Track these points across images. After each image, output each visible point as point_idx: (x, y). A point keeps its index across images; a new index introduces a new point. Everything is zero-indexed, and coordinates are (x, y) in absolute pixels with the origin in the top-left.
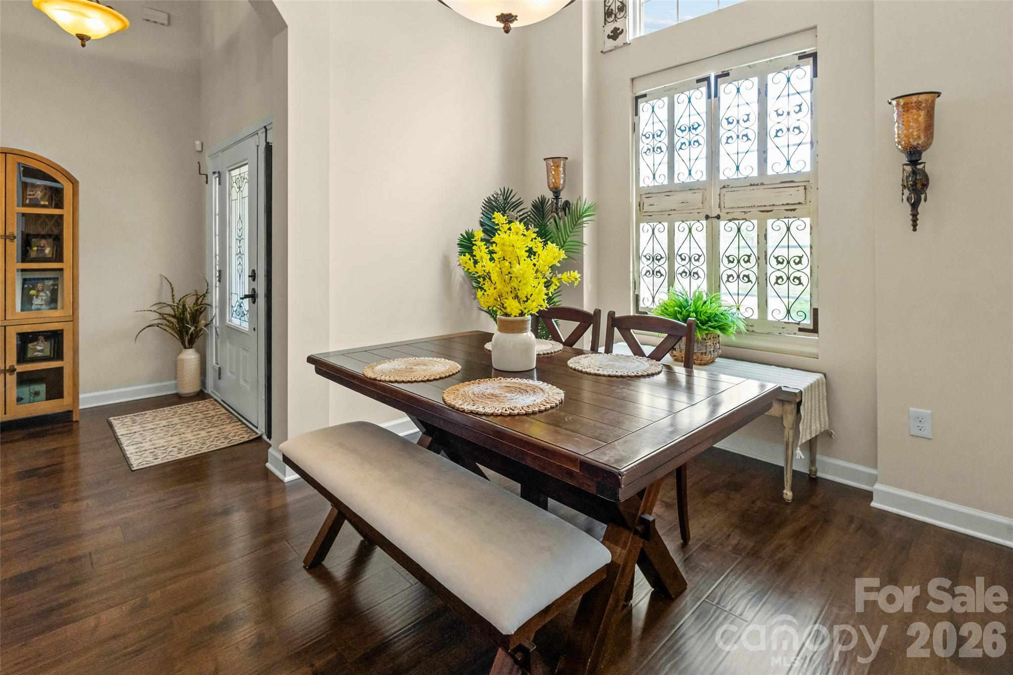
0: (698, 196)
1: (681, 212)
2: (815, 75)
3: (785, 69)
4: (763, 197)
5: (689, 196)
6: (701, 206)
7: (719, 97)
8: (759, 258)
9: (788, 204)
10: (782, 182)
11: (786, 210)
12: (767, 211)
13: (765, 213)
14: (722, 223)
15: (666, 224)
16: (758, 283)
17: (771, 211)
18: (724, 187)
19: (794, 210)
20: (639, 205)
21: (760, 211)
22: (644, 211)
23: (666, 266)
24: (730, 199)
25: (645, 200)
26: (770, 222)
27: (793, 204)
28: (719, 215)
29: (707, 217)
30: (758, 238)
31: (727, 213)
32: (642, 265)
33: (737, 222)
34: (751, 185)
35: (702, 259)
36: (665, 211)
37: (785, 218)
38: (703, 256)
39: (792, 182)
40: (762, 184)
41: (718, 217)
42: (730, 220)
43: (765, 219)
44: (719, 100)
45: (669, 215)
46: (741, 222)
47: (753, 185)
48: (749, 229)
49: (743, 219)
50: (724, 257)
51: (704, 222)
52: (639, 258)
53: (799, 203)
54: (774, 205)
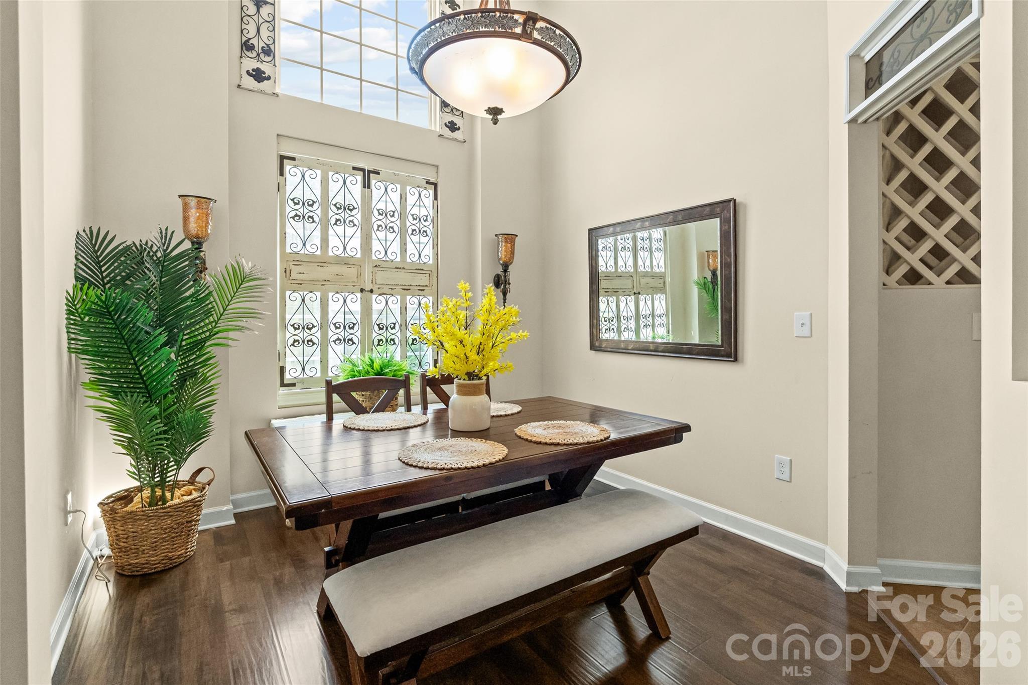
0: (353, 271)
1: (334, 283)
2: (436, 198)
3: (418, 187)
4: (404, 278)
5: (343, 270)
6: (356, 280)
7: (372, 190)
8: (401, 325)
9: (419, 286)
10: (416, 269)
11: (419, 290)
12: (407, 290)
13: (406, 291)
14: (374, 296)
15: (318, 294)
16: (401, 345)
17: (410, 289)
18: (376, 266)
19: (424, 290)
20: (285, 272)
21: (403, 289)
22: (291, 278)
23: (318, 335)
24: (381, 277)
25: (293, 267)
26: (408, 297)
27: (423, 286)
28: (372, 289)
29: (362, 290)
30: (401, 310)
31: (379, 288)
32: (288, 335)
33: (385, 296)
34: (396, 268)
35: (356, 327)
36: (319, 281)
37: (418, 296)
38: (357, 324)
39: (422, 270)
40: (404, 268)
41: (371, 291)
42: (380, 295)
43: (406, 296)
44: (371, 192)
45: (322, 285)
46: (388, 296)
47: (398, 268)
48: (395, 302)
49: (390, 294)
50: (376, 325)
51: (359, 295)
52: (286, 327)
53: (426, 286)
54: (411, 285)
